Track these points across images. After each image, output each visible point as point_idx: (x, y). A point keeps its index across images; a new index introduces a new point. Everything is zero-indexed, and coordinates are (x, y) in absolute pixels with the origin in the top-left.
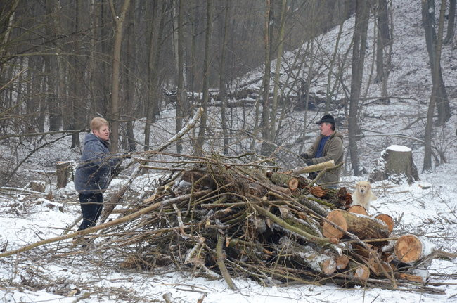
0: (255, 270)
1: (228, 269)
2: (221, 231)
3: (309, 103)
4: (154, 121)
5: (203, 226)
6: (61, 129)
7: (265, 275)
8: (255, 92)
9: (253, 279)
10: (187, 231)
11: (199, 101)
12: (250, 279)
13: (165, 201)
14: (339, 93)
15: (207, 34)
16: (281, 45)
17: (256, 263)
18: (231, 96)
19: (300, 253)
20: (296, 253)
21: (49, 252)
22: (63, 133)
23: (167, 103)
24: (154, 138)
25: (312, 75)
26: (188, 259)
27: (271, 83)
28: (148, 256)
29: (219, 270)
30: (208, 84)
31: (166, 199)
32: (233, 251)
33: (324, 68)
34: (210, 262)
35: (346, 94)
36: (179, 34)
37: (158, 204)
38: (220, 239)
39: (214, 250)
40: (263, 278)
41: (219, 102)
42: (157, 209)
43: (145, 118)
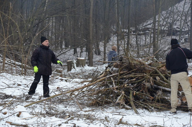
0: (146, 105)
1: (135, 105)
2: (131, 88)
3: (173, 33)
4: (108, 42)
5: (124, 86)
6: (70, 47)
7: (150, 107)
8: (150, 28)
9: (146, 109)
10: (117, 89)
11: (127, 33)
12: (144, 109)
13: (108, 76)
14: (185, 28)
15: (129, 5)
16: (160, 8)
17: (147, 102)
18: (140, 31)
19: (166, 97)
20: (164, 97)
21: (59, 99)
22: (70, 48)
23: (114, 34)
24: (108, 49)
25: (174, 21)
26: (118, 101)
27: (157, 25)
28: (101, 100)
29: (131, 105)
30: (130, 26)
31: (108, 75)
32: (137, 97)
33: (179, 17)
34: (127, 102)
35: (189, 28)
36: (117, 5)
37: (105, 78)
38: (131, 92)
39: (129, 97)
40: (150, 108)
41: (135, 33)
42: (104, 80)
43: (104, 41)
